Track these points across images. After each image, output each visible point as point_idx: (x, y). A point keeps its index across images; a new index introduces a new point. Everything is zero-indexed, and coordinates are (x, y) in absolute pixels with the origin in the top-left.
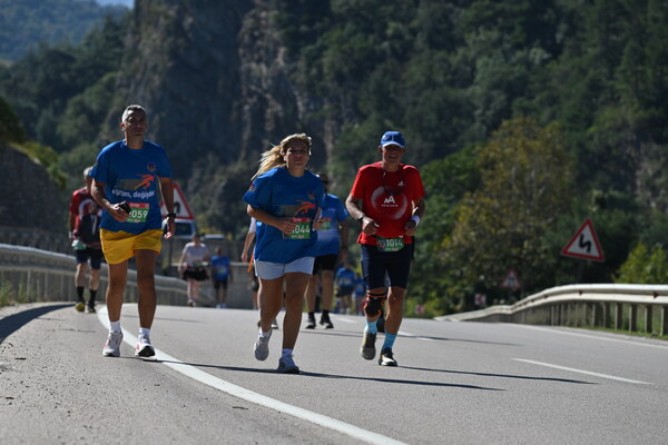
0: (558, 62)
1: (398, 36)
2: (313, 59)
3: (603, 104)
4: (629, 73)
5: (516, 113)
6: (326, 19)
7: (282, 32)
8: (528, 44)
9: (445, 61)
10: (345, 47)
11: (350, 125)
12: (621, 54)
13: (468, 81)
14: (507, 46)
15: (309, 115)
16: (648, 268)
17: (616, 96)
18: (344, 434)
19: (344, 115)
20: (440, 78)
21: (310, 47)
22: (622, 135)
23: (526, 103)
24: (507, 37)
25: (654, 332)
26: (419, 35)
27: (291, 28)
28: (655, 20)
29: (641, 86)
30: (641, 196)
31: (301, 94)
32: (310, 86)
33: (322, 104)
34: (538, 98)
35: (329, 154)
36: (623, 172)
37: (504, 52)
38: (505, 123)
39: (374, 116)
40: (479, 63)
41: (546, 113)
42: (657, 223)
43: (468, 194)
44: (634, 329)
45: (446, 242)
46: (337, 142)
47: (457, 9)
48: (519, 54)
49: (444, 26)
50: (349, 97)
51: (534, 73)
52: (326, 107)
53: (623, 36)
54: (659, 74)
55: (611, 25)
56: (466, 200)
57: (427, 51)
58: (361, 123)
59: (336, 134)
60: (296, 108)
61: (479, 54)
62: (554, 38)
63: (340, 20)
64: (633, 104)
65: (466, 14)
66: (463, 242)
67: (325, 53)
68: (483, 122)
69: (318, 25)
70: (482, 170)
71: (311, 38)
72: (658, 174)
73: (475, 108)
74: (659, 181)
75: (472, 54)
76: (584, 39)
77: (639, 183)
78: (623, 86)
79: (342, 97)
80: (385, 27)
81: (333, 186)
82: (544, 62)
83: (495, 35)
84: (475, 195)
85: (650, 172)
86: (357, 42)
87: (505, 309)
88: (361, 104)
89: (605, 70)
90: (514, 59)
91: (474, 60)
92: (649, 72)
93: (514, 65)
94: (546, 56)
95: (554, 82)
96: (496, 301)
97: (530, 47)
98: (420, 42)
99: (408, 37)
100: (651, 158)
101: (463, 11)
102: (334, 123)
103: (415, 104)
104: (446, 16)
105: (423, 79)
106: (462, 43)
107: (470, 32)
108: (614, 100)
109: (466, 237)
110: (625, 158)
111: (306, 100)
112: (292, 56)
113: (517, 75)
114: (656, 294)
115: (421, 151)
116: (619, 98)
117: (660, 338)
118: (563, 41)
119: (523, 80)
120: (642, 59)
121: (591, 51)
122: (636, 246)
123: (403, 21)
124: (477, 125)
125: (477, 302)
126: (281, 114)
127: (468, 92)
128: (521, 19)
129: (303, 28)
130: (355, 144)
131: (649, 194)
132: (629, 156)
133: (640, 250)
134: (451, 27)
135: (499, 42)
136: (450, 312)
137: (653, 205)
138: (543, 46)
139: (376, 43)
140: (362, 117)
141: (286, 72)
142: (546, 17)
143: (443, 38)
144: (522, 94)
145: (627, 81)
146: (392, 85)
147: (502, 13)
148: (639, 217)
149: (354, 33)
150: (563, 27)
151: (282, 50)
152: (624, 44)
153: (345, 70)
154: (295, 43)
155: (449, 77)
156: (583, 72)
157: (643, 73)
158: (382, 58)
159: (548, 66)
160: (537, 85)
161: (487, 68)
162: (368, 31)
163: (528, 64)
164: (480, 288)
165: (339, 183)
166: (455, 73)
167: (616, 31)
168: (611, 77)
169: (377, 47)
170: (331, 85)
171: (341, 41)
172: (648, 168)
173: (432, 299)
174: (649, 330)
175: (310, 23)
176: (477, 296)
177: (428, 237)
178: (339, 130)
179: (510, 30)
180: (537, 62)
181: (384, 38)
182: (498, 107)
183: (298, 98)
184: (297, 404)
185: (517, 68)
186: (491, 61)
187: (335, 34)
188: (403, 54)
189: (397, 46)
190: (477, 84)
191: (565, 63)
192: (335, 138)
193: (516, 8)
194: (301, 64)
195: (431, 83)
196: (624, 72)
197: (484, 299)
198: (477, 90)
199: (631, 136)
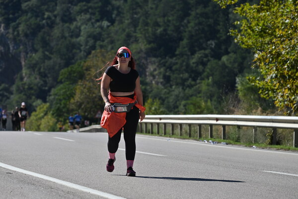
0: (114, 27)
1: (49, 18)
2: (15, 28)
3: (132, 43)
4: (142, 30)
5: (98, 47)
6: (20, 12)
7: (2, 18)
8: (101, 19)
9: (68, 27)
10: (28, 23)
11: (31, 54)
12: (139, 22)
13: (78, 35)
14: (93, 21)
15: (14, 51)
16: (153, 108)
17: (137, 39)
18: (54, 182)
19: (28, 50)
20: (67, 34)
21: (14, 24)
22: (140, 55)
23: (101, 43)
24: (93, 17)
25: (160, 134)
26: (58, 17)
27: (6, 16)
28: (152, 8)
29: (147, 35)
30: (149, 79)
31: (11, 42)
32: (14, 39)
33: (20, 46)
34: (106, 41)
35: (23, 66)
36: (141, 70)
37: (92, 23)
38: (93, 52)
39: (41, 50)
40: (82, 28)
41: (110, 47)
42: (155, 90)
43: (80, 81)
44: (152, 133)
45: (72, 101)
46: (26, 61)
47: (72, 7)
48: (98, 24)
49: (68, 13)
50: (30, 43)
51: (104, 31)
52: (21, 47)
53: (139, 15)
54: (154, 30)
55: (134, 11)
56: (79, 83)
57: (61, 24)
58: (35, 53)
59: (25, 59)
60: (9, 48)
61: (82, 24)
62: (112, 17)
63: (26, 12)
64: (144, 43)
65: (77, 8)
66: (79, 100)
67: (20, 26)
68: (85, 51)
69: (16, 15)
70: (85, 72)
71: (14, 20)
72: (155, 70)
73: (82, 46)
74: (156, 73)
75: (79, 24)
76: (124, 17)
77: (147, 74)
78: (140, 35)
79: (27, 43)
80: (44, 14)
81: (25, 79)
82: (108, 26)
83: (88, 16)
84: (83, 82)
85: (152, 69)
86: (33, 21)
87: (98, 127)
88: (35, 46)
89: (133, 29)
90: (96, 26)
91: (80, 27)
92: (150, 29)
93: (96, 28)
94: (109, 24)
95: (112, 34)
96: (93, 123)
97: (102, 21)
98: (58, 20)
99: (53, 18)
100: (152, 64)
101: (75, 7)
102: (24, 54)
103: (57, 45)
104: (68, 9)
105: (60, 35)
106: (75, 20)
107: (78, 15)
108: (136, 41)
109: (79, 98)
110: (141, 64)
111: (13, 45)
112: (7, 27)
113: (98, 32)
114: (160, 119)
115: (60, 64)
116: (138, 40)
117: (163, 136)
118: (115, 18)
119: (100, 34)
120: (147, 24)
121: (126, 21)
122: (148, 99)
123: (50, 11)
124: (82, 52)
125: (86, 124)
126: (3, 51)
127: (78, 39)
128: (98, 10)
129: (11, 16)
130: (34, 62)
131: (152, 78)
132: (143, 63)
133: (150, 101)
134: (70, 13)
135: (90, 19)
136: (75, 128)
137: (153, 82)
138: (108, 20)
139: (40, 21)
140: (36, 51)
141: (4, 34)
142: (108, 9)
143: (68, 18)
144: (100, 40)
145: (141, 33)
146: (48, 38)
147: (90, 7)
148: (148, 88)
149: (31, 17)
150: (115, 12)
151: (3, 25)
152: (139, 18)
153: (28, 32)
154: (7, 22)
155: (70, 34)
156: (124, 30)
157: (148, 29)
158: (43, 27)
159: (110, 28)
160: (106, 36)
161: (85, 30)
162: (37, 16)
163: (101, 27)
164: (86, 118)
165: (28, 78)
166: (73, 32)
167: (136, 13)
168: (135, 32)
169: (41, 23)
170: (23, 39)
171: (26, 21)
172: (151, 68)
173: (67, 123)
174: (158, 133)
175: (13, 14)
176: (86, 121)
177: (65, 99)
178: (27, 57)
179: (94, 14)
180: (105, 26)
181: (43, 19)
182: (91, 45)
183: (10, 44)
184: (30, 170)
185: (97, 29)
186: (87, 27)
187: (24, 18)
188: (51, 25)
189: (49, 22)
190: (82, 36)
191: (116, 27)
192: (25, 60)
193: (96, 5)
194: (11, 30)
195: (63, 37)
196: (140, 29)
197: (88, 123)
198: (82, 39)
199: (143, 55)
